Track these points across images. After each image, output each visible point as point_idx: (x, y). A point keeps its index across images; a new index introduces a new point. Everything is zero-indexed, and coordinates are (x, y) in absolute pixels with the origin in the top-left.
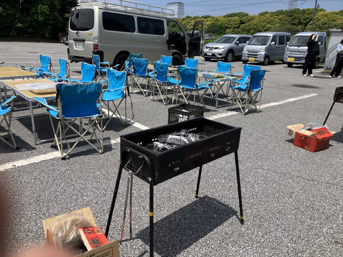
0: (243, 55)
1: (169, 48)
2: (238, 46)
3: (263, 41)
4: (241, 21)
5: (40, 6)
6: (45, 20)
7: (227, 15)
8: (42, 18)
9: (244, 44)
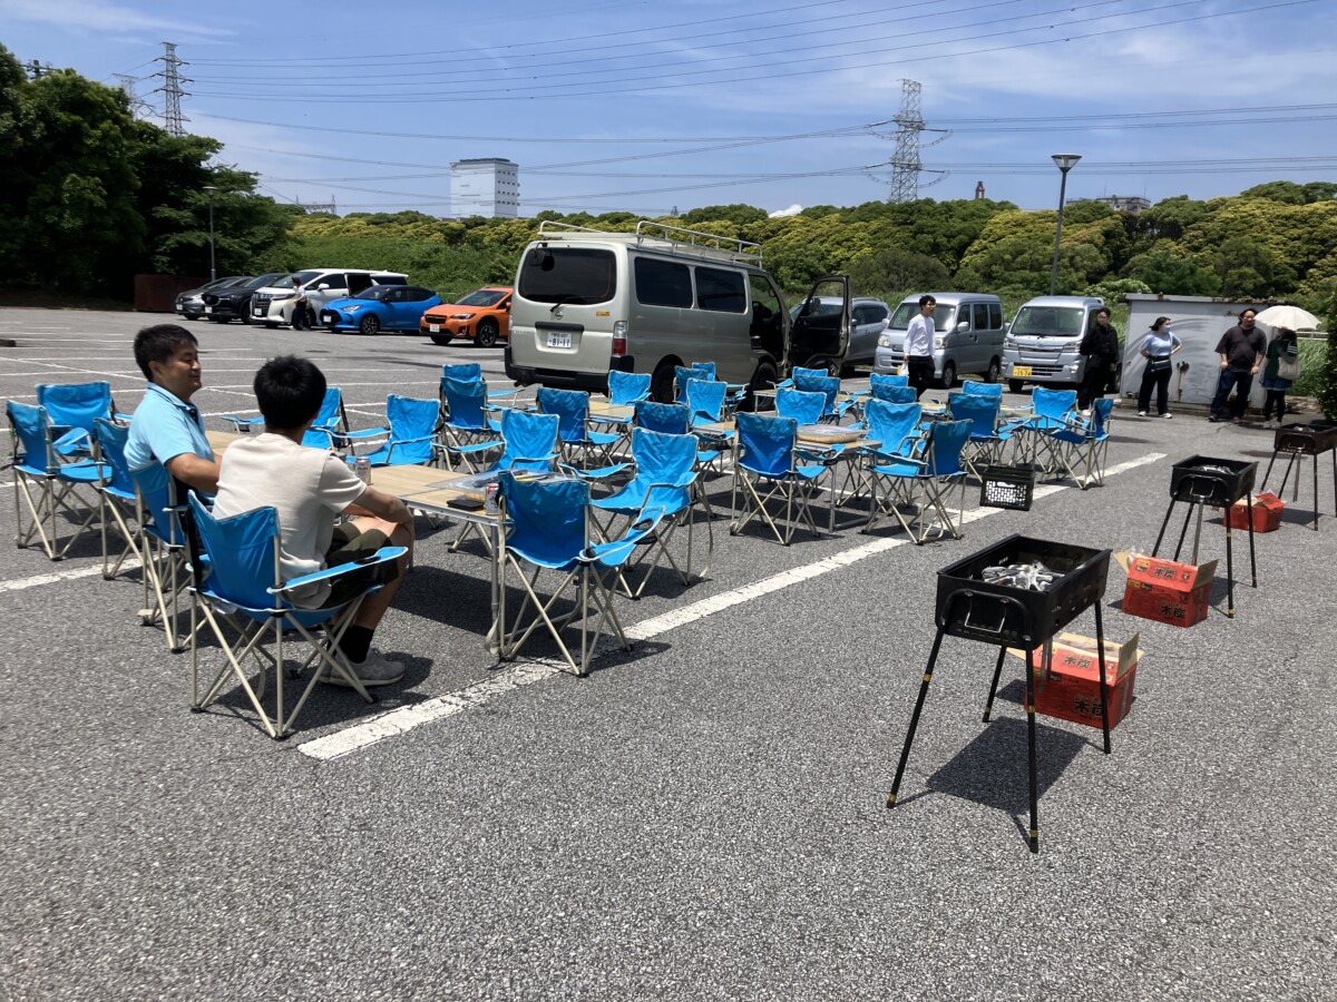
0: (878, 360)
1: (753, 344)
2: (856, 331)
5: (74, 180)
6: (86, 228)
8: (79, 222)
9: (869, 326)
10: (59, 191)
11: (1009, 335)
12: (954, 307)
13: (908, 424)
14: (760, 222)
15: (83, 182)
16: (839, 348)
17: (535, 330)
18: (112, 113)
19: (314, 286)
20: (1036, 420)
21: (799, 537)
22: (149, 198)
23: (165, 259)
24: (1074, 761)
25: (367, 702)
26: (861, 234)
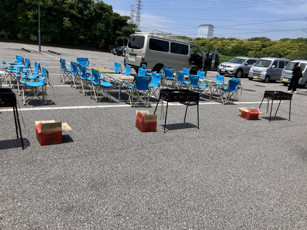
0: (249, 74)
1: (190, 64)
2: (247, 66)
3: (266, 64)
4: (263, 45)
5: (99, 24)
6: (101, 35)
7: (251, 39)
8: (99, 33)
9: (250, 65)
10: (96, 27)
11: (284, 70)
12: (272, 61)
14: (268, 42)
15: (101, 25)
17: (129, 55)
22: (115, 29)
23: (117, 42)
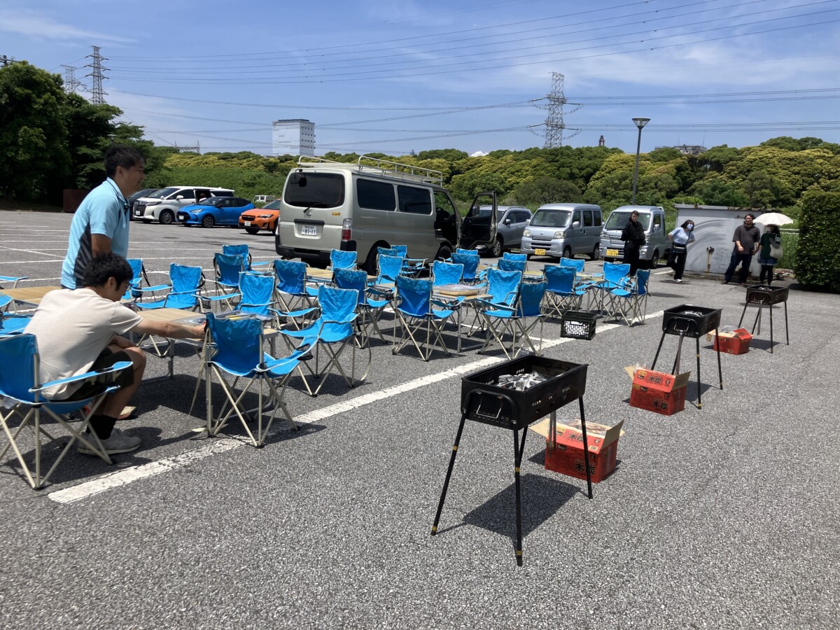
0: (523, 245)
2: (509, 227)
4: (451, 168)
5: (25, 130)
6: (33, 160)
8: (27, 156)
9: (519, 224)
10: (16, 137)
11: (604, 230)
12: (570, 212)
13: (513, 284)
14: (464, 160)
15: (31, 131)
16: (490, 237)
17: (294, 224)
18: (51, 88)
19: (174, 197)
20: (603, 282)
21: (436, 355)
22: (76, 141)
23: (84, 179)
24: (566, 504)
25: (108, 464)
26: (527, 168)
